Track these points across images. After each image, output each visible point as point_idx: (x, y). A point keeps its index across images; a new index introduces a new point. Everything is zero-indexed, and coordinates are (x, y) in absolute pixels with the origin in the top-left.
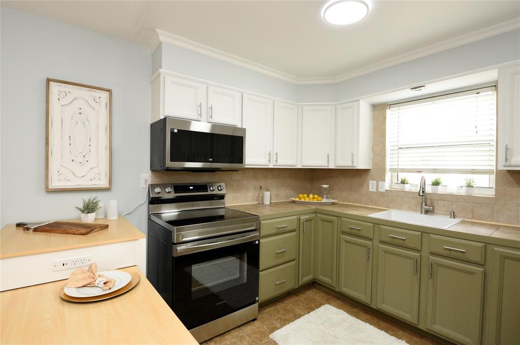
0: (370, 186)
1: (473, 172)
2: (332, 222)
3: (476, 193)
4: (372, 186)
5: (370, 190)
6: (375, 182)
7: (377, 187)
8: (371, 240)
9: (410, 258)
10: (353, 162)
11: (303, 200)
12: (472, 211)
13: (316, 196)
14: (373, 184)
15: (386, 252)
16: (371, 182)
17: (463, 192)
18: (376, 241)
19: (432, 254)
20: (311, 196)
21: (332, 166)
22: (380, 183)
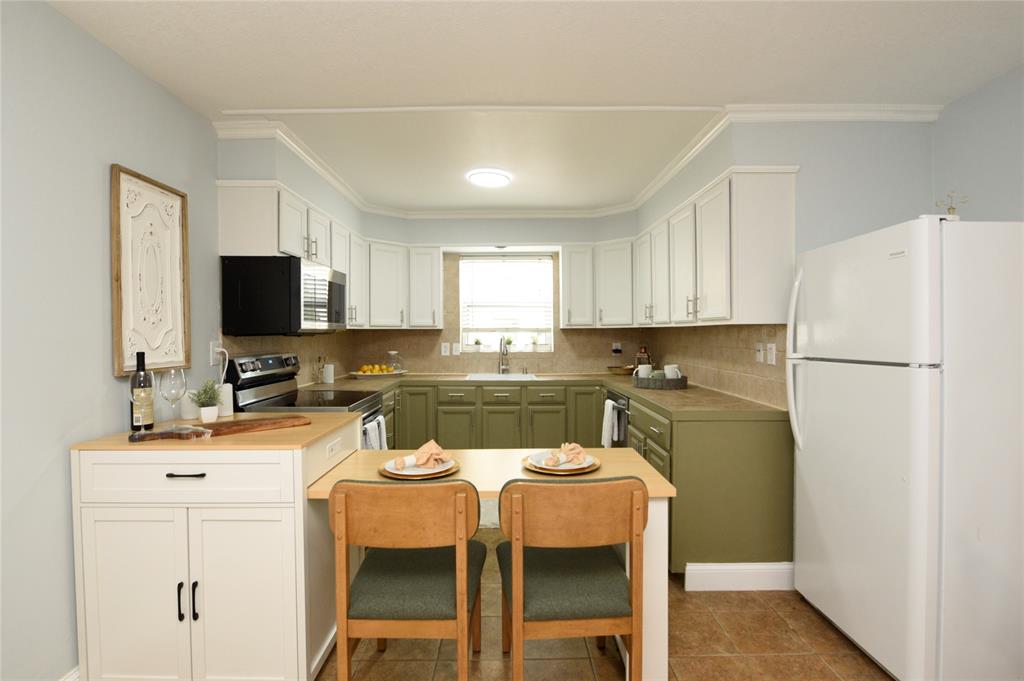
0: (443, 350)
1: (538, 331)
2: (425, 394)
3: (541, 350)
4: (445, 349)
5: (443, 354)
6: (448, 344)
7: (451, 349)
8: (474, 404)
9: (513, 412)
10: (434, 322)
11: (369, 373)
12: (538, 365)
13: (384, 367)
14: (445, 347)
15: (491, 412)
16: (443, 345)
17: (529, 349)
18: (479, 404)
19: (530, 404)
20: (377, 367)
21: (405, 327)
22: (455, 345)
